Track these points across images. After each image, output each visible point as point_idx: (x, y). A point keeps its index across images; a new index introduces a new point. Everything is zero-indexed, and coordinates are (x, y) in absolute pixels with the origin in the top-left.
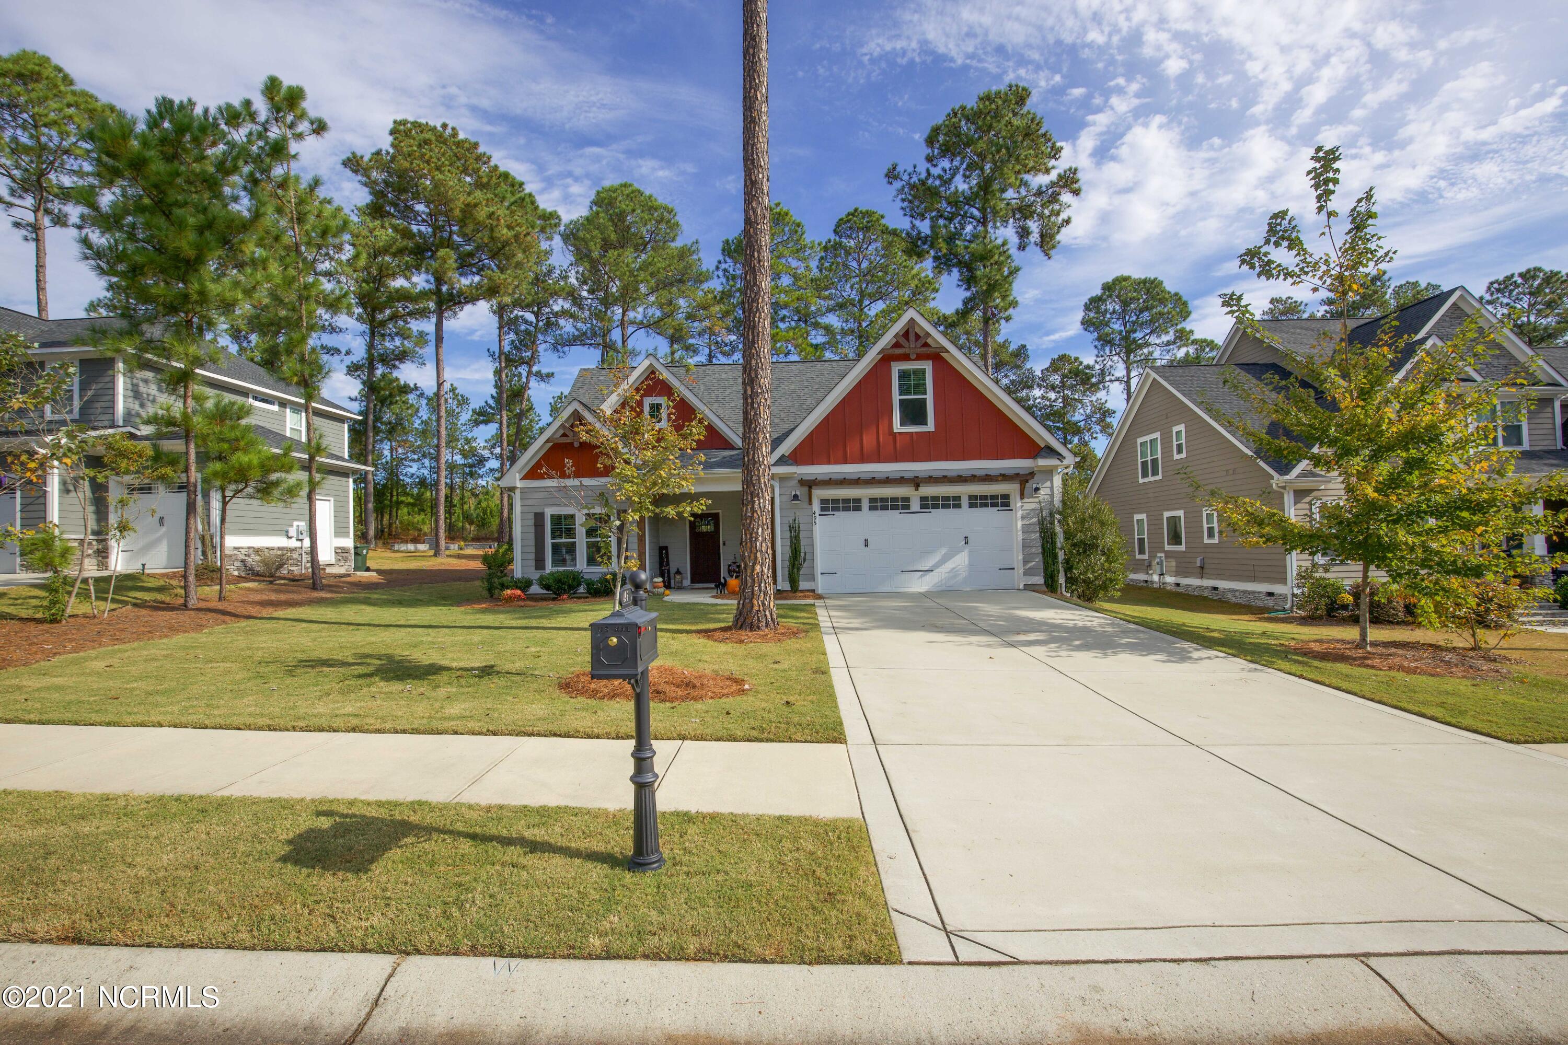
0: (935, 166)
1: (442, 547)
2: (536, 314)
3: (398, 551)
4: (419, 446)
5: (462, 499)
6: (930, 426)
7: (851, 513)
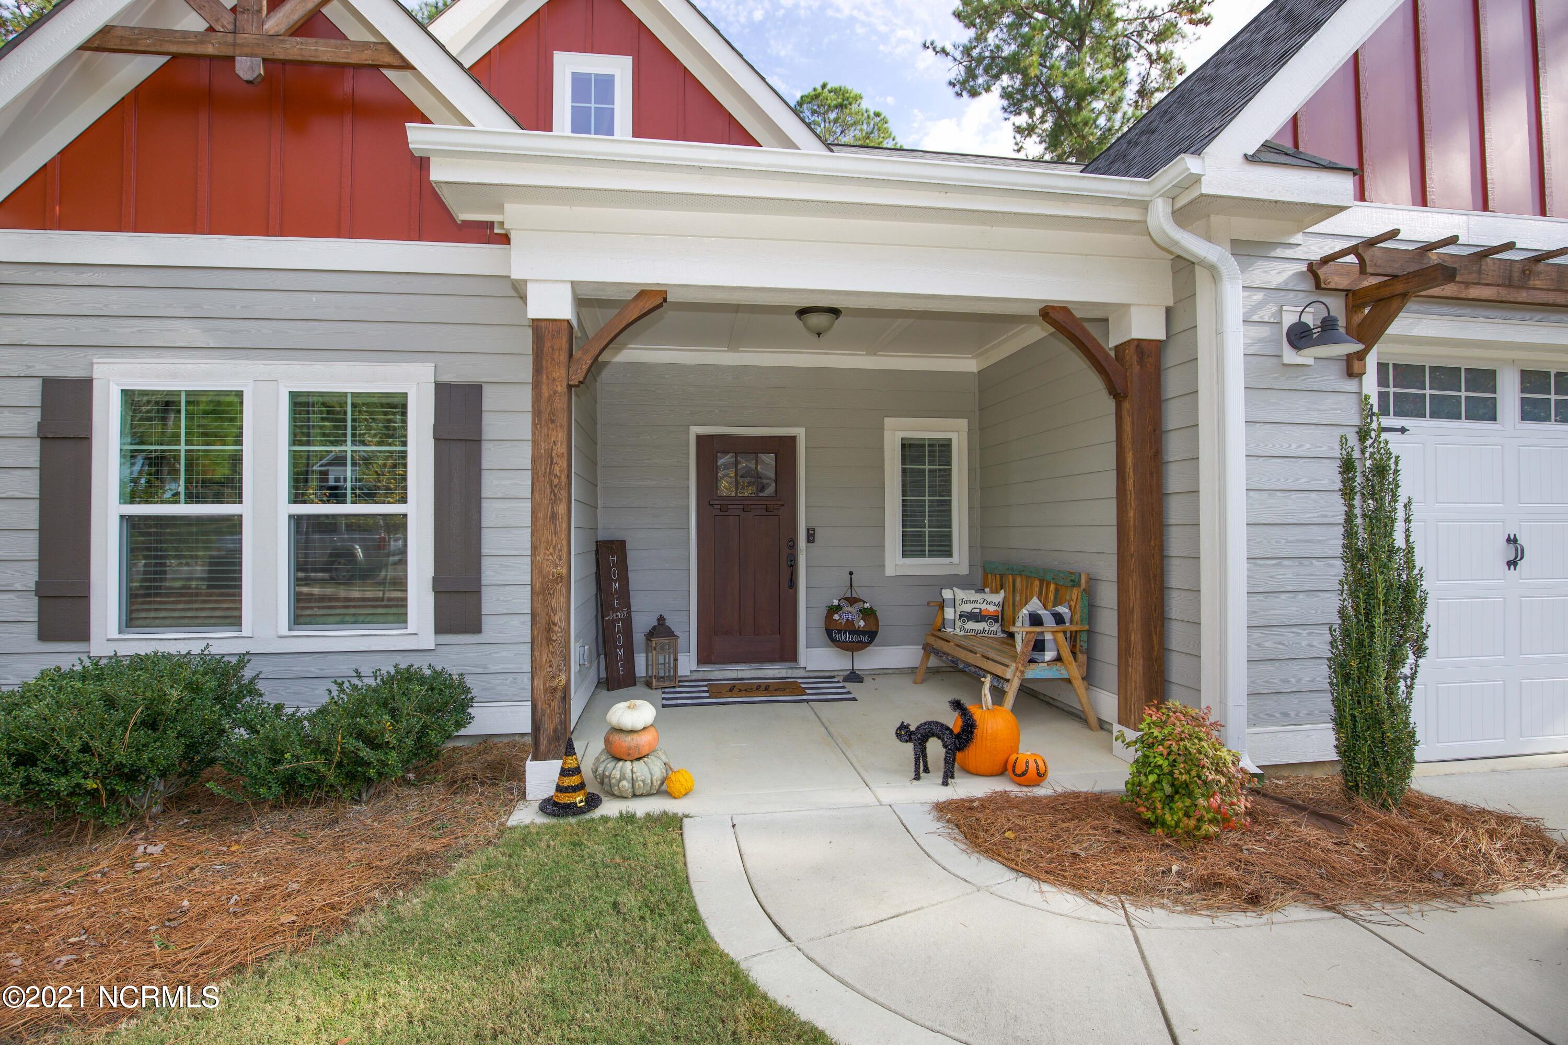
7: (1463, 428)
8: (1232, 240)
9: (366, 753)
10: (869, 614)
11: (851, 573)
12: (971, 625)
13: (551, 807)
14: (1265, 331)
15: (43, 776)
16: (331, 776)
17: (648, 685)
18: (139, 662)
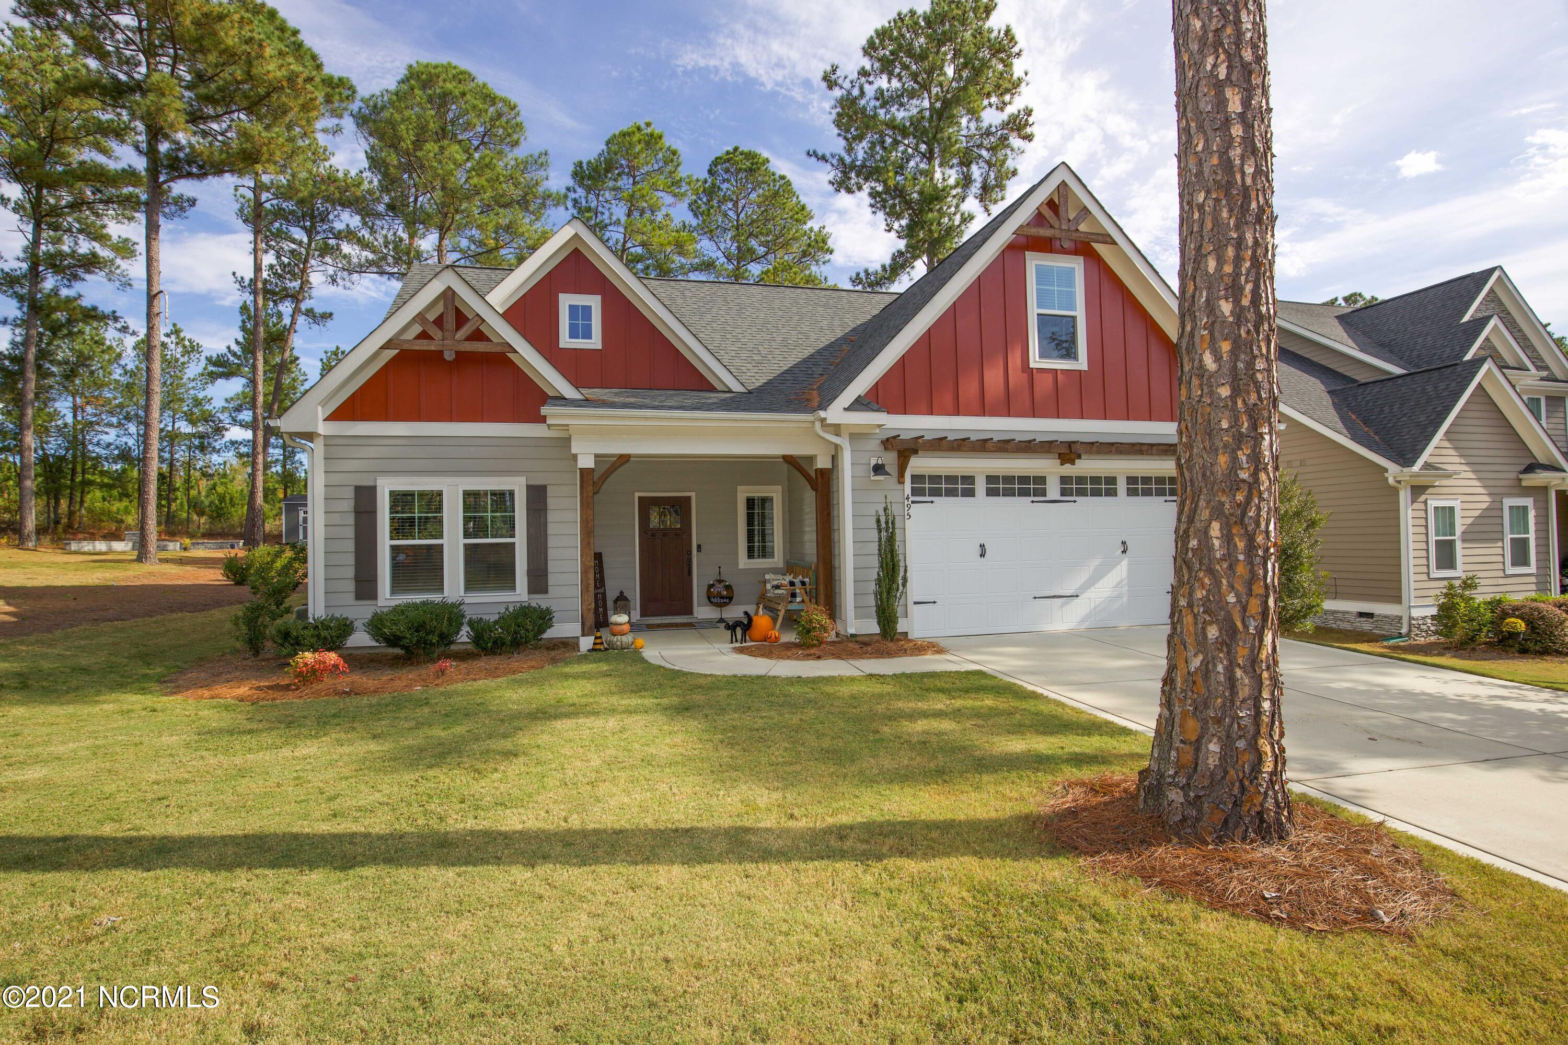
0: (871, 83)
1: (152, 546)
2: (310, 232)
3: (75, 553)
4: (121, 406)
5: (188, 481)
6: (1082, 363)
7: (960, 500)
8: (850, 434)
10: (729, 588)
11: (720, 567)
12: (777, 591)
14: (865, 467)
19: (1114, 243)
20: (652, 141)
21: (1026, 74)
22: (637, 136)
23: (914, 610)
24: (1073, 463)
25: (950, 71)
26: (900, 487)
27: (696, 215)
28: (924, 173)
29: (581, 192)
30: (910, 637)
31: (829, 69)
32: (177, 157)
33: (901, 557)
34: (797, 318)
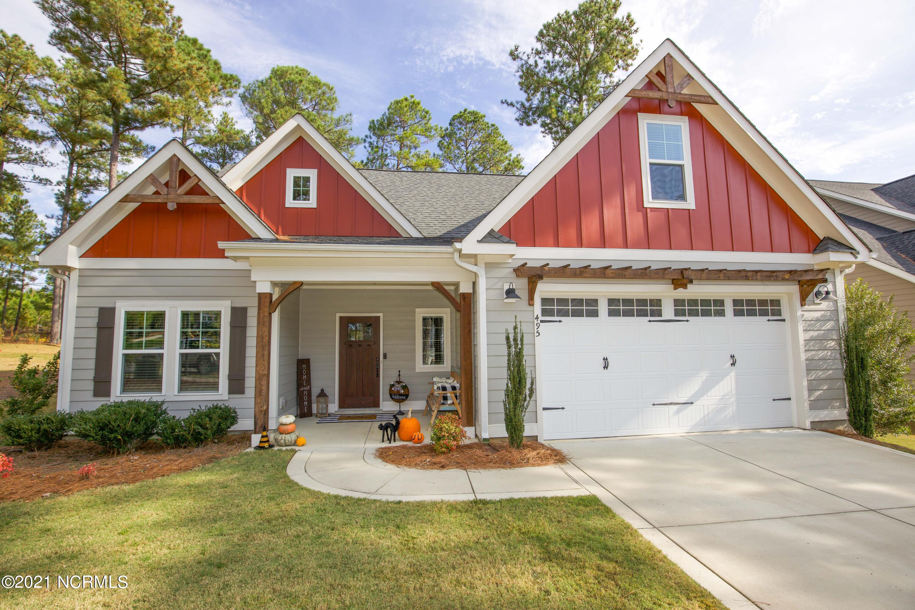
0: (541, 58)
6: (690, 203)
7: (585, 320)
8: (485, 263)
9: (201, 430)
10: (405, 387)
11: (399, 371)
13: (259, 448)
14: (498, 291)
15: (107, 433)
16: (189, 437)
17: (317, 416)
18: (130, 403)
19: (715, 103)
20: (414, 106)
21: (641, 41)
22: (405, 103)
23: (543, 416)
24: (685, 287)
25: (591, 47)
26: (530, 308)
27: (441, 149)
28: (576, 110)
29: (374, 139)
30: (540, 440)
31: (513, 48)
32: (128, 117)
33: (528, 370)
34: (478, 192)
